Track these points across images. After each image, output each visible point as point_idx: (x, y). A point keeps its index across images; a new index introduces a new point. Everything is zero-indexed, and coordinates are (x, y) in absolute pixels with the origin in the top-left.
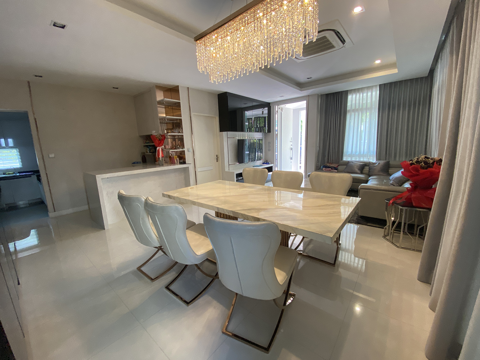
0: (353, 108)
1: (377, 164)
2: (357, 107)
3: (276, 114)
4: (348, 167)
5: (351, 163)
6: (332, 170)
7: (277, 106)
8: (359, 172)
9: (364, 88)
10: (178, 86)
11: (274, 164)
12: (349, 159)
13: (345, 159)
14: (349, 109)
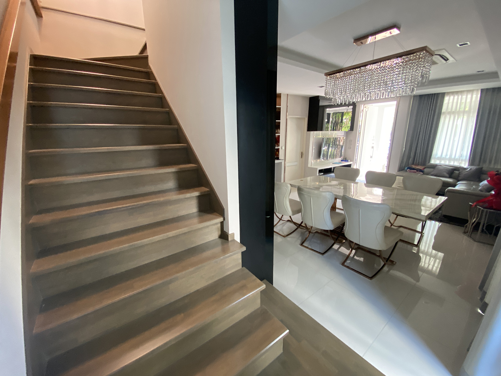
0: (449, 110)
1: (468, 170)
2: (453, 110)
3: (361, 113)
4: (436, 170)
5: (440, 167)
6: (417, 172)
7: (363, 105)
8: (447, 175)
9: (464, 91)
10: (281, 94)
11: (353, 161)
12: (437, 162)
13: (433, 162)
14: (444, 111)
